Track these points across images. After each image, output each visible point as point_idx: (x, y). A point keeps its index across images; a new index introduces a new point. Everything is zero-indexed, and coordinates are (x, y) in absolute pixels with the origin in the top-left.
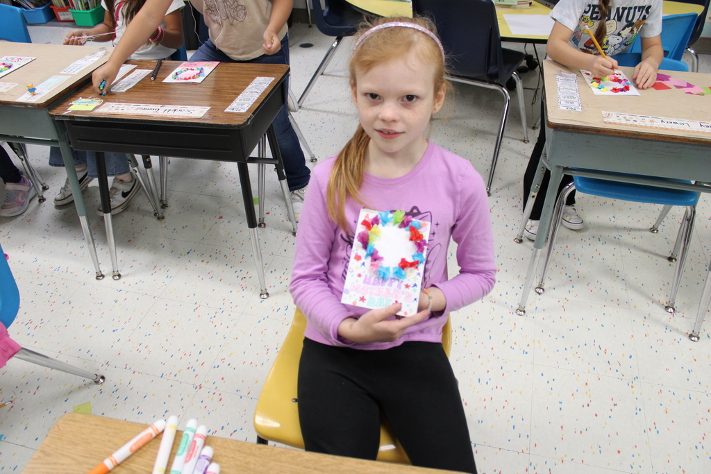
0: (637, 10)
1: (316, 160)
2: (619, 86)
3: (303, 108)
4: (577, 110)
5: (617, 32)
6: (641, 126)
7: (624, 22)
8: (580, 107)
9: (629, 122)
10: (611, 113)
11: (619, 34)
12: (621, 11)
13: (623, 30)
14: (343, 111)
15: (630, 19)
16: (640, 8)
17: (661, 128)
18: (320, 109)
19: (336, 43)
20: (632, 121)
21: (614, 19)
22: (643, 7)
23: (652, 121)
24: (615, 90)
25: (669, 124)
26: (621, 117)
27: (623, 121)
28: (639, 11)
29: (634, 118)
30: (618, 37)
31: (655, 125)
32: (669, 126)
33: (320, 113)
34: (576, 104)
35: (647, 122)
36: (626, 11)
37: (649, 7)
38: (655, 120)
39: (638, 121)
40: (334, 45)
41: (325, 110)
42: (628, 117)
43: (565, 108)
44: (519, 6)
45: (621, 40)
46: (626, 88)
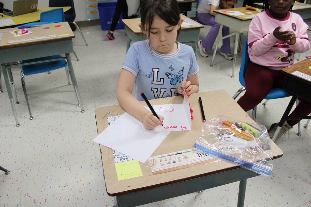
17: (29, 41)
25: (32, 39)
26: (14, 41)
35: (24, 40)
38: (27, 39)
39: (20, 41)
46: (27, 32)
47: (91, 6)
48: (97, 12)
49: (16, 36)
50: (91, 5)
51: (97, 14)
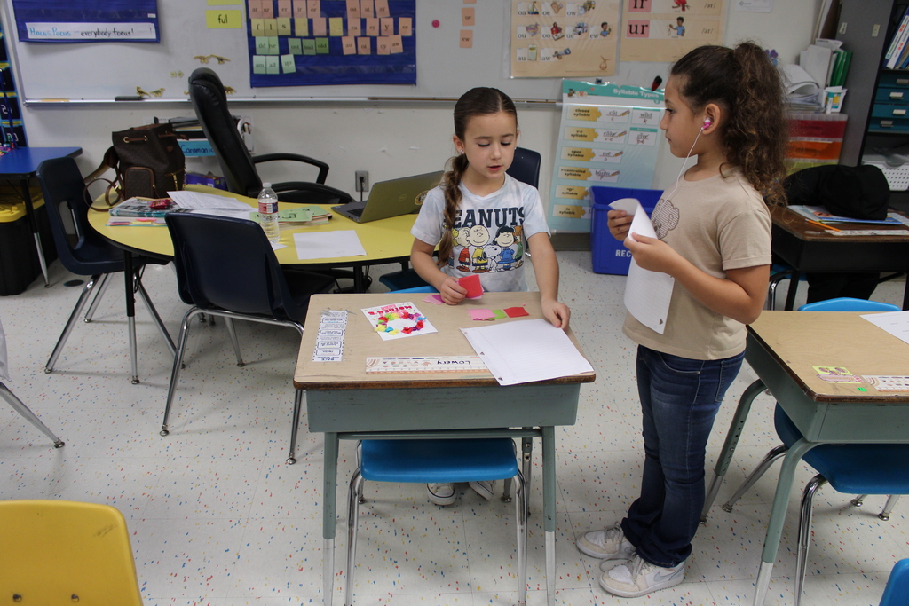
0: (507, 212)
1: (63, 443)
2: (411, 323)
3: (57, 372)
4: (335, 360)
5: (491, 242)
6: (411, 372)
7: (494, 228)
8: (341, 356)
9: (397, 369)
10: (377, 359)
11: (495, 243)
12: (487, 214)
13: (497, 236)
14: (112, 371)
15: (501, 222)
16: (510, 209)
17: (436, 372)
18: (80, 370)
19: (92, 283)
20: (401, 366)
21: (481, 224)
22: (514, 209)
23: (426, 364)
24: (407, 330)
25: (446, 365)
26: (389, 362)
27: (391, 368)
28: (510, 213)
29: (405, 362)
30: (496, 247)
31: (429, 368)
32: (445, 367)
33: (79, 377)
34: (336, 352)
35: (420, 366)
36: (493, 214)
37: (522, 209)
38: (431, 361)
39: (409, 366)
40: (89, 286)
41: (86, 371)
42: (397, 362)
43: (320, 360)
44: (314, 222)
45: (499, 251)
46: (420, 325)
47: (570, 192)
48: (584, 213)
49: (385, 336)
50: (570, 190)
51: (582, 217)
